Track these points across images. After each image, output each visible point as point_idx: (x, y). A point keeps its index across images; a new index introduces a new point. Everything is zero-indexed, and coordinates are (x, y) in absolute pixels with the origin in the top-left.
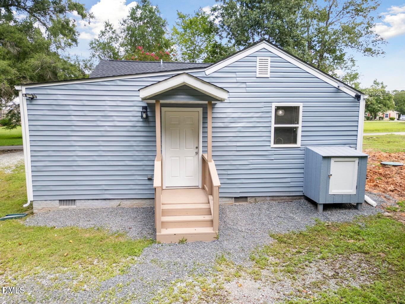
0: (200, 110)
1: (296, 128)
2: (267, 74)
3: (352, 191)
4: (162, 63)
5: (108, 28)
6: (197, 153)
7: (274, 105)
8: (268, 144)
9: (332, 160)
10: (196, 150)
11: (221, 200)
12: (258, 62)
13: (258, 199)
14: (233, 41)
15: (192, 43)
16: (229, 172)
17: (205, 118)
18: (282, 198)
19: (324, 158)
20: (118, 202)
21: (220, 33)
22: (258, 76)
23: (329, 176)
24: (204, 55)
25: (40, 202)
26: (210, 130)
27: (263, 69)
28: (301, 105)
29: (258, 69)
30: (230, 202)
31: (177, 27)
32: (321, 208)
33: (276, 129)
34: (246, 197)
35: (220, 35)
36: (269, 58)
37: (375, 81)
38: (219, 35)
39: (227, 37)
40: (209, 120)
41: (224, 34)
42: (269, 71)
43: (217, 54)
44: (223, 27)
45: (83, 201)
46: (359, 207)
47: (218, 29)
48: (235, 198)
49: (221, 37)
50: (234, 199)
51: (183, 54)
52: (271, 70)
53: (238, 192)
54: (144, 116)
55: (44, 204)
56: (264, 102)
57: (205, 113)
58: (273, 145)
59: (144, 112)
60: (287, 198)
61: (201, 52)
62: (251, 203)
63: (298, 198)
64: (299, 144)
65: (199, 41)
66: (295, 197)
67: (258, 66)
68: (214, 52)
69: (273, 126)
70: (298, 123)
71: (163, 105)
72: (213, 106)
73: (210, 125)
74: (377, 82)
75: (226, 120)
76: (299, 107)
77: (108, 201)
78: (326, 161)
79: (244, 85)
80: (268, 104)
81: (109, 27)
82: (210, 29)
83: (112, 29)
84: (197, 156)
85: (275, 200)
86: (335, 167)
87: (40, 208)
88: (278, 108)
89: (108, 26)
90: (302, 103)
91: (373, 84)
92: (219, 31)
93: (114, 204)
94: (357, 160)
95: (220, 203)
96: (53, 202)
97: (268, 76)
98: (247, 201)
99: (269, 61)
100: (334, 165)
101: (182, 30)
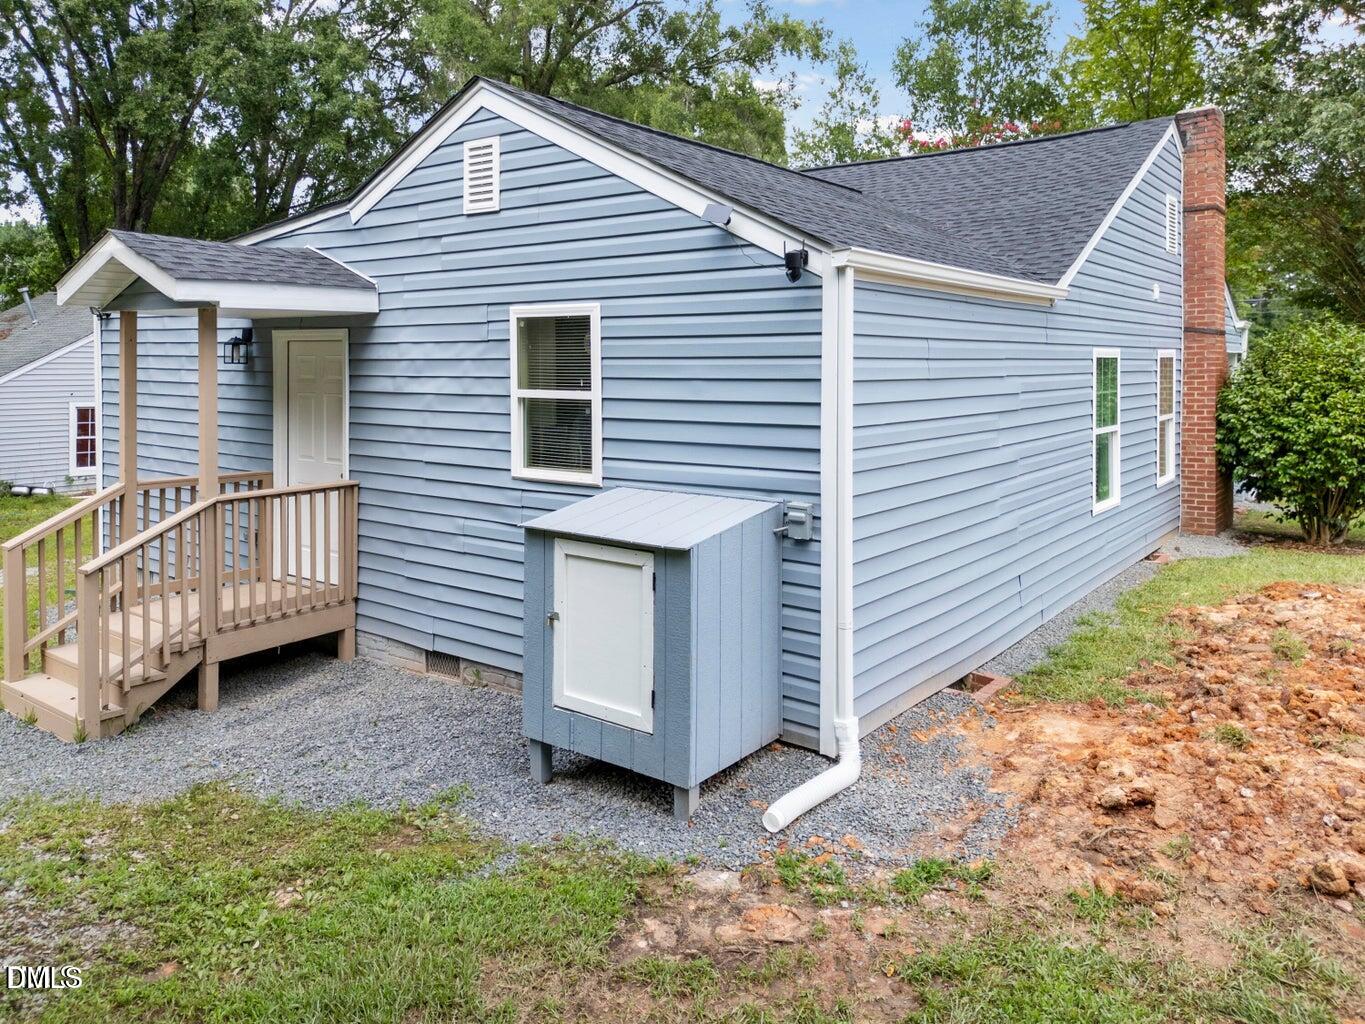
0: (345, 334)
1: (585, 405)
2: (491, 199)
3: (640, 714)
7: (515, 315)
9: (560, 549)
12: (467, 161)
13: (486, 674)
22: (468, 207)
28: (593, 310)
29: (466, 183)
30: (411, 664)
32: (536, 759)
34: (457, 659)
36: (496, 141)
42: (496, 187)
48: (428, 654)
50: (424, 656)
52: (501, 182)
53: (429, 633)
56: (489, 304)
58: (519, 466)
62: (466, 683)
64: (597, 473)
67: (466, 176)
69: (516, 393)
70: (587, 387)
76: (587, 318)
80: (498, 311)
88: (528, 329)
90: (597, 304)
97: (494, 205)
98: (456, 675)
99: (496, 150)
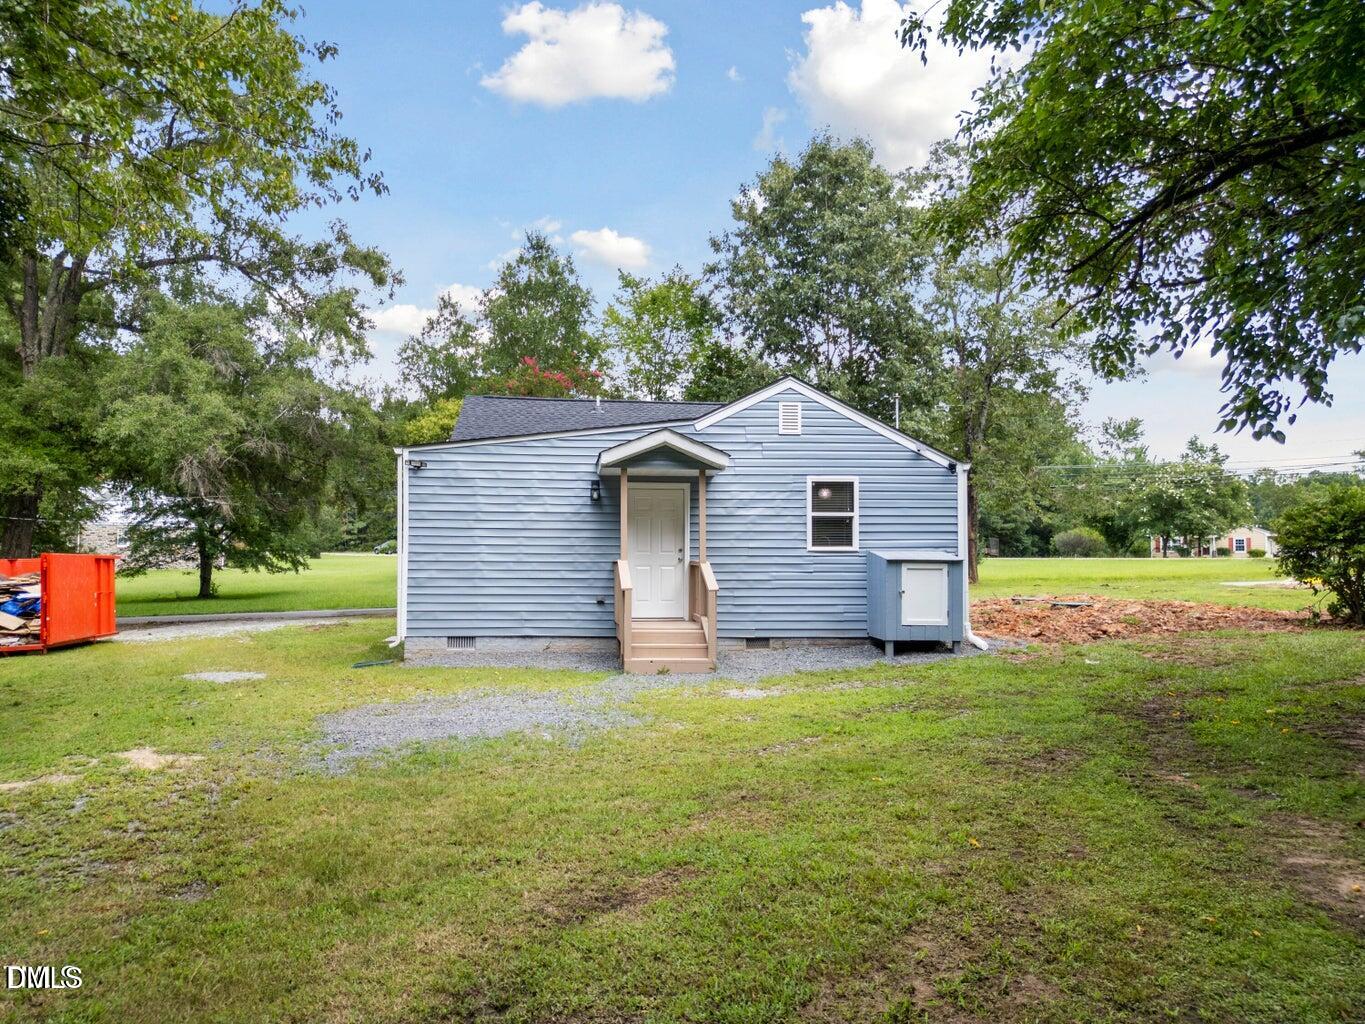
0: (687, 486)
1: (851, 518)
2: (797, 429)
3: (942, 620)
4: (598, 403)
5: (446, 313)
6: (681, 560)
7: (810, 480)
8: (800, 544)
9: (904, 567)
10: (680, 556)
11: (721, 643)
12: (781, 410)
13: (788, 643)
14: (759, 344)
15: (658, 347)
16: (737, 593)
17: (695, 500)
18: (831, 641)
19: (891, 562)
20: (544, 643)
21: (726, 325)
22: (781, 431)
23: (901, 594)
24: (686, 377)
25: (416, 639)
26: (702, 520)
27: (790, 420)
28: (856, 480)
29: (781, 421)
30: (737, 648)
31: (617, 307)
32: (890, 648)
33: (816, 521)
34: (767, 639)
35: (726, 330)
36: (799, 404)
37: (1192, 443)
38: (724, 329)
39: (743, 334)
40: (702, 503)
41: (737, 329)
42: (800, 424)
43: (720, 374)
44: (732, 312)
45: (487, 640)
46: (956, 648)
47: (722, 315)
48: (748, 640)
49: (729, 334)
50: (745, 642)
51: (632, 373)
52: (803, 422)
53: (752, 629)
54: (595, 495)
55: (422, 644)
56: (793, 475)
57: (695, 492)
58: (810, 547)
59: (595, 490)
60: (839, 641)
61: (677, 365)
62: (775, 649)
63: (858, 642)
64: (856, 546)
65: (673, 341)
66: (853, 641)
67: (781, 417)
68: (712, 368)
69: (810, 514)
70: (852, 510)
71: (632, 479)
72: (708, 480)
73: (703, 511)
74: (1199, 443)
75: (729, 504)
76: (853, 483)
77: (530, 640)
78: (893, 569)
79: (758, 447)
80: (800, 478)
81: (450, 309)
82: (701, 316)
83: (456, 313)
84: (680, 565)
85: (819, 645)
86: (909, 578)
87: (416, 649)
88: (817, 487)
89: (445, 307)
90: (857, 477)
91: (1189, 452)
92: (724, 319)
93: (540, 644)
94: (945, 568)
95: (720, 648)
96: (437, 641)
97: (799, 432)
98: (767, 646)
99: (800, 408)
100: (907, 576)
101: (631, 316)
